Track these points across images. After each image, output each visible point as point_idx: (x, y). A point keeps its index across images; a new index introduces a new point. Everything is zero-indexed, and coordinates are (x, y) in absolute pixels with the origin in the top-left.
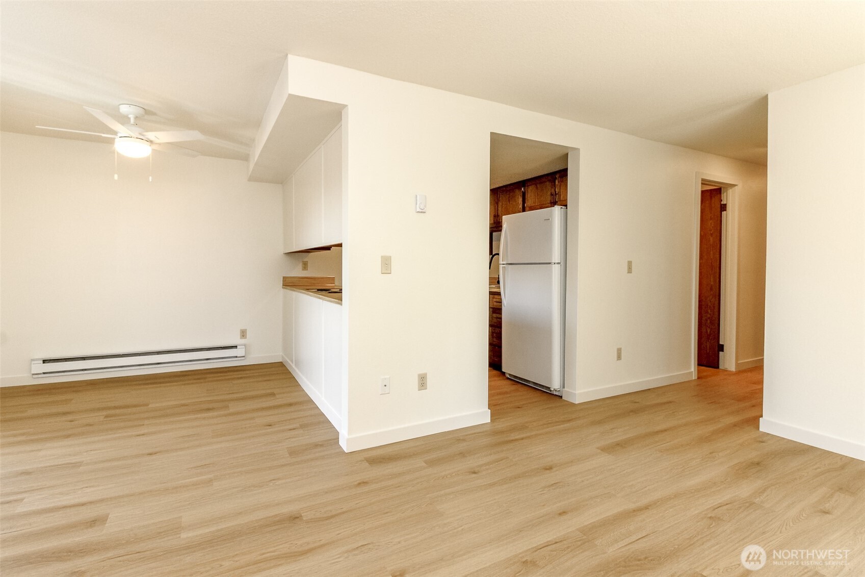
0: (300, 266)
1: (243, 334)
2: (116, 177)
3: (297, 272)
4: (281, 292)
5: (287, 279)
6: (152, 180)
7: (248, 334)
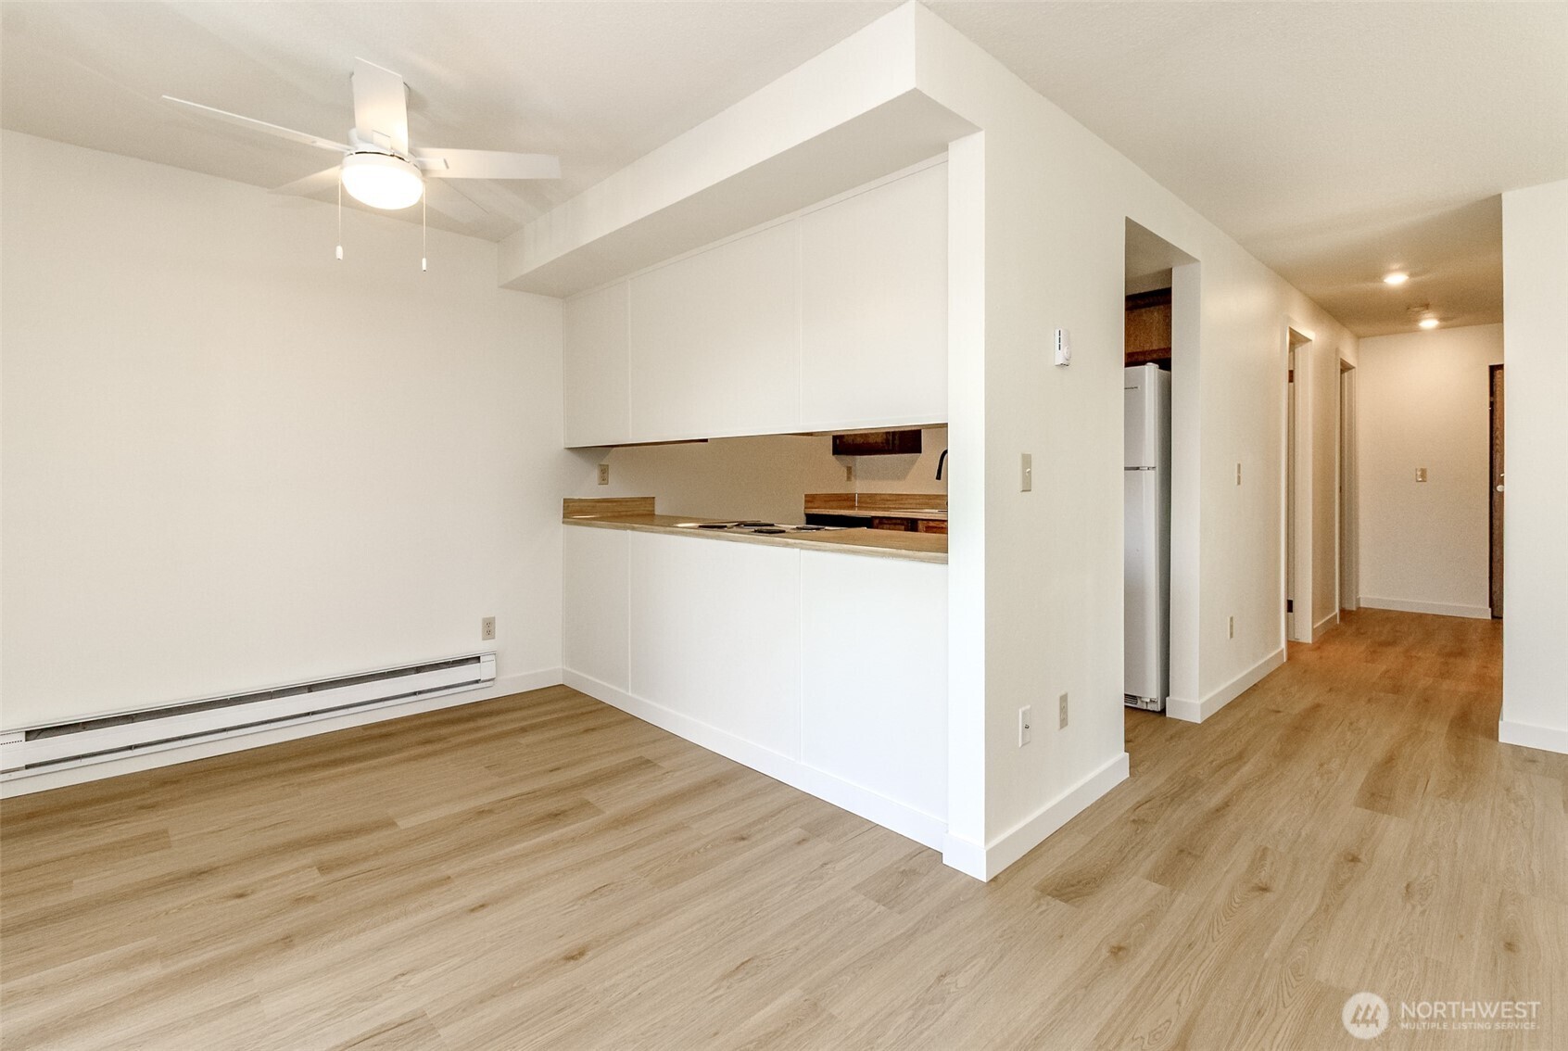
0: (595, 474)
1: (489, 629)
2: (340, 252)
3: (590, 489)
4: (560, 534)
5: (571, 504)
6: (427, 266)
7: (499, 629)
